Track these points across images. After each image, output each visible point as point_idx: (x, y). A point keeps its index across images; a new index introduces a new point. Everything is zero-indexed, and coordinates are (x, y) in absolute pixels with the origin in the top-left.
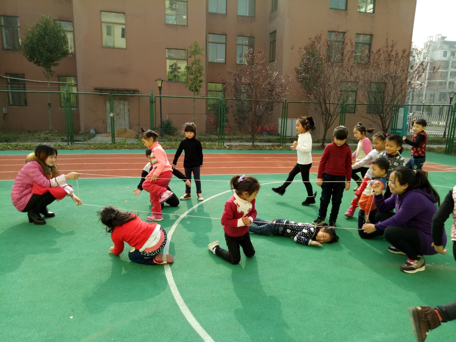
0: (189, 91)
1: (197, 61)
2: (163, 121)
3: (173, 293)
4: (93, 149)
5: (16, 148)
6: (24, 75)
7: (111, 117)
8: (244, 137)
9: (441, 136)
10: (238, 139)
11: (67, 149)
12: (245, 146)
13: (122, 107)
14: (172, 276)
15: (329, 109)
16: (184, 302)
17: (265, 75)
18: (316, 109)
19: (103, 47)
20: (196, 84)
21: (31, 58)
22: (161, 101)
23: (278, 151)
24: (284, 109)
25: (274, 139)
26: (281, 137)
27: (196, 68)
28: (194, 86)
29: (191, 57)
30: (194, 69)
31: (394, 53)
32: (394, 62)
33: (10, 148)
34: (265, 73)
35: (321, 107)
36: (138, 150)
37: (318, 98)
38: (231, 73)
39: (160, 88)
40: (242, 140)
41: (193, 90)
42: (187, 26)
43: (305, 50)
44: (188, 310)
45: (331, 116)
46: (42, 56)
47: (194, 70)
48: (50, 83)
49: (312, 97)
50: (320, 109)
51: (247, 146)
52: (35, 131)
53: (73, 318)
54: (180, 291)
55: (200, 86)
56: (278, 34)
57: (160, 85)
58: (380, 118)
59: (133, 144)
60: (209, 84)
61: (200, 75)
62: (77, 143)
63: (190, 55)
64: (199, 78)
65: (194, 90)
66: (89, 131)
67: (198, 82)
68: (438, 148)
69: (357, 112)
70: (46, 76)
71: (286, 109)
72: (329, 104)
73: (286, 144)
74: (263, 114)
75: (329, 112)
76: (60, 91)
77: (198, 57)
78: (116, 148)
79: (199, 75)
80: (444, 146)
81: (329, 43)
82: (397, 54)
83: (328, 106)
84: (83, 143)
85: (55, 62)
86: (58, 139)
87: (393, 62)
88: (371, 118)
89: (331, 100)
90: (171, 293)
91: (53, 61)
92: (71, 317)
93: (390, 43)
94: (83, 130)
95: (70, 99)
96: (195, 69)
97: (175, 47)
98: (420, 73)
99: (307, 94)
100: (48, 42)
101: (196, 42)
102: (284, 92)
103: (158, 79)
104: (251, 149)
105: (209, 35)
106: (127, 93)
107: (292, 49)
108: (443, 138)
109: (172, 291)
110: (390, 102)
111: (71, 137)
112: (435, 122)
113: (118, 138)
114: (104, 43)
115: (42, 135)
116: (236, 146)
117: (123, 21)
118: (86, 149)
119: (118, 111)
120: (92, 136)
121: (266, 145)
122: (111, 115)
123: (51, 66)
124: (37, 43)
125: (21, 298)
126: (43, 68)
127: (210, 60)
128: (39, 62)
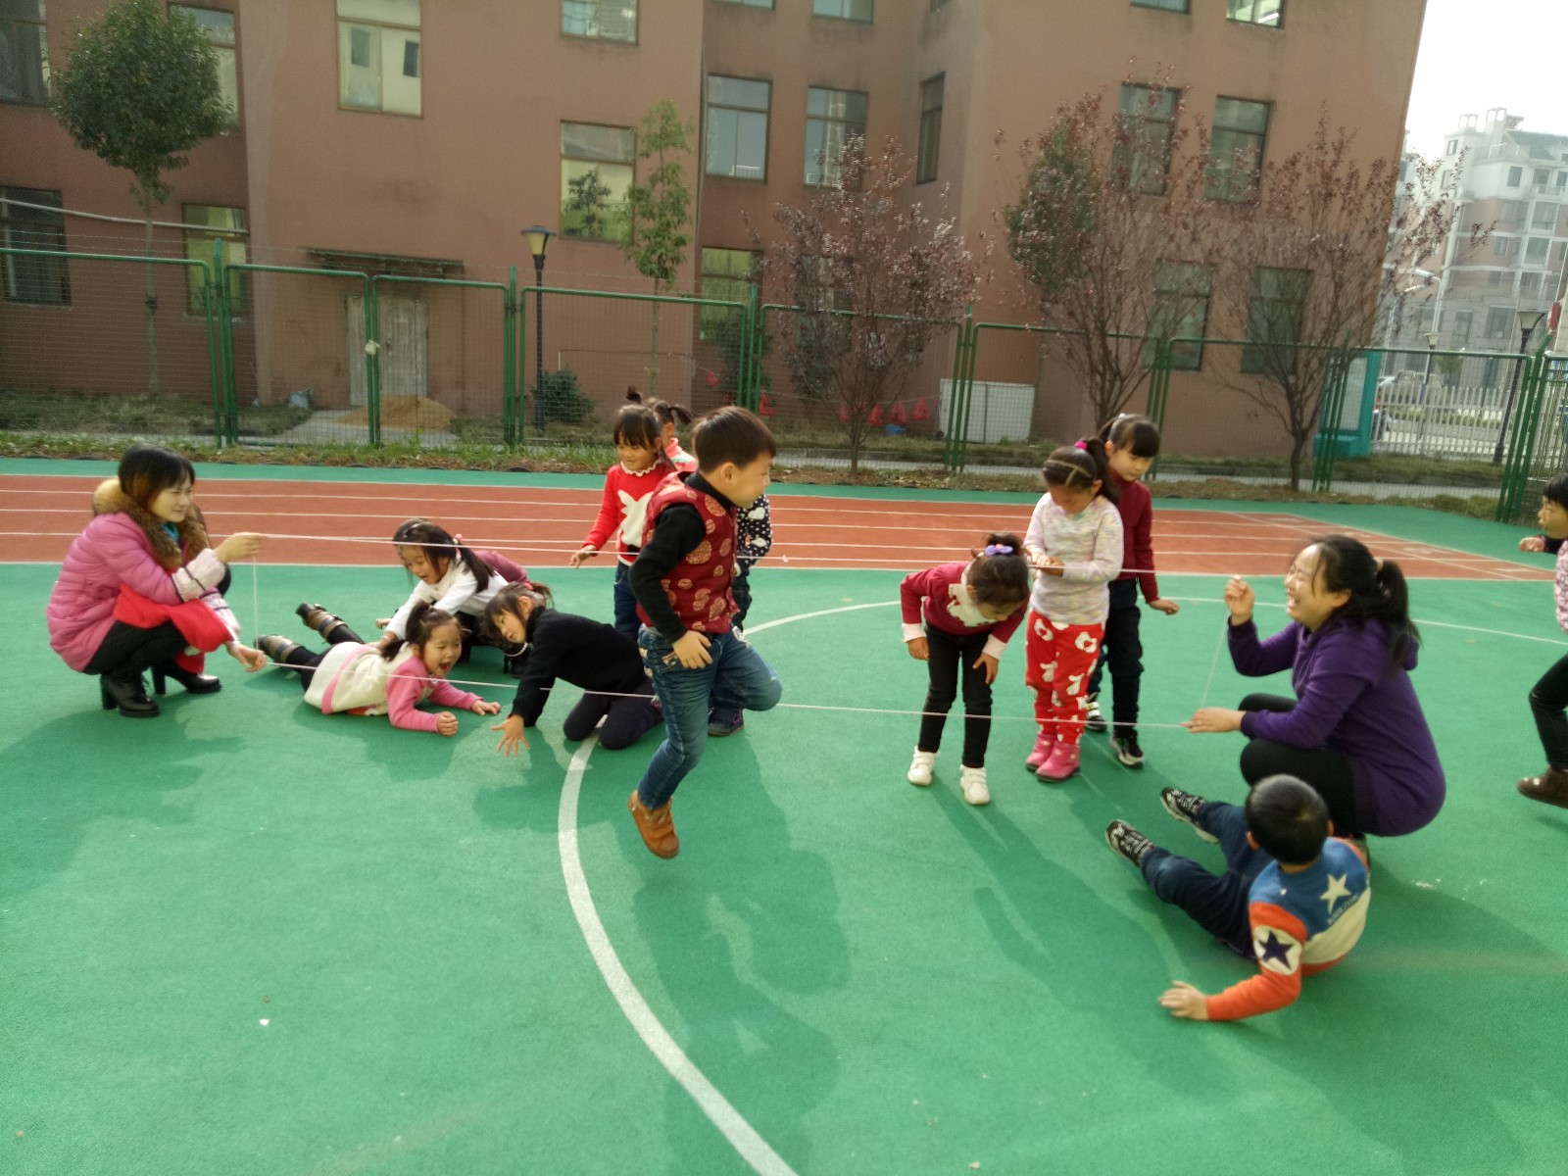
0: (641, 277)
1: (670, 172)
2: (546, 373)
3: (594, 952)
4: (305, 463)
5: (36, 451)
6: (58, 192)
7: (369, 356)
8: (822, 439)
9: (1486, 460)
10: (802, 445)
11: (214, 460)
12: (828, 471)
13: (401, 320)
14: (589, 900)
15: (1114, 354)
16: (633, 981)
17: (904, 230)
18: (1070, 354)
19: (340, 109)
20: (663, 250)
21: (88, 138)
22: (539, 305)
23: (936, 492)
24: (962, 348)
25: (924, 451)
26: (948, 446)
27: (665, 194)
28: (655, 258)
29: (648, 156)
30: (657, 195)
31: (1342, 172)
32: (1342, 200)
33: (17, 451)
34: (903, 223)
35: (1089, 348)
36: (458, 472)
37: (1080, 318)
38: (787, 217)
39: (539, 261)
40: (816, 452)
41: (651, 273)
42: (637, 44)
43: (1041, 148)
44: (645, 1007)
45: (1122, 381)
46: (130, 130)
47: (658, 201)
48: (155, 226)
49: (1059, 311)
50: (1083, 354)
51: (833, 470)
52: (101, 395)
53: (271, 1024)
54: (616, 948)
55: (676, 260)
56: (950, 86)
57: (538, 250)
58: (1285, 392)
59: (444, 450)
60: (705, 250)
61: (679, 221)
62: (249, 439)
63: (644, 149)
64: (673, 231)
65: (657, 272)
66: (287, 401)
67: (669, 243)
68: (1474, 498)
69: (1207, 370)
70: (141, 203)
71: (970, 349)
72: (1117, 336)
73: (965, 471)
74: (890, 363)
75: (1113, 364)
76: (186, 256)
77: (671, 155)
78: (383, 462)
79: (676, 221)
80: (1494, 494)
81: (1125, 127)
82: (1353, 175)
83: (1111, 343)
84: (271, 440)
85: (174, 155)
86: (182, 425)
87: (1337, 203)
88: (1255, 390)
89: (1124, 325)
90: (589, 951)
91: (164, 150)
92: (264, 1022)
93: (1332, 137)
94: (264, 394)
95: (228, 288)
96: (663, 198)
97: (594, 119)
98: (1427, 245)
99: (1043, 300)
100: (148, 82)
101: (669, 104)
102: (966, 293)
103: (530, 228)
104: (844, 484)
105: (711, 79)
106: (424, 276)
107: (997, 142)
108: (1492, 465)
109: (591, 948)
110: (1323, 338)
111: (228, 420)
112: (1470, 411)
113: (391, 429)
114: (345, 93)
115: (126, 410)
116: (795, 471)
117: (412, 18)
118: (281, 461)
119: (390, 335)
120: (300, 418)
121: (897, 471)
122: (371, 348)
123: (159, 169)
124: (108, 85)
125: (94, 955)
126: (130, 172)
127: (712, 167)
128: (118, 152)
